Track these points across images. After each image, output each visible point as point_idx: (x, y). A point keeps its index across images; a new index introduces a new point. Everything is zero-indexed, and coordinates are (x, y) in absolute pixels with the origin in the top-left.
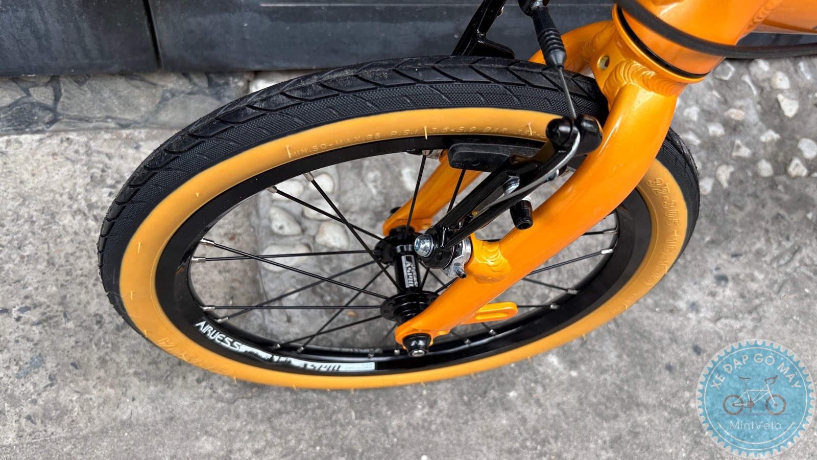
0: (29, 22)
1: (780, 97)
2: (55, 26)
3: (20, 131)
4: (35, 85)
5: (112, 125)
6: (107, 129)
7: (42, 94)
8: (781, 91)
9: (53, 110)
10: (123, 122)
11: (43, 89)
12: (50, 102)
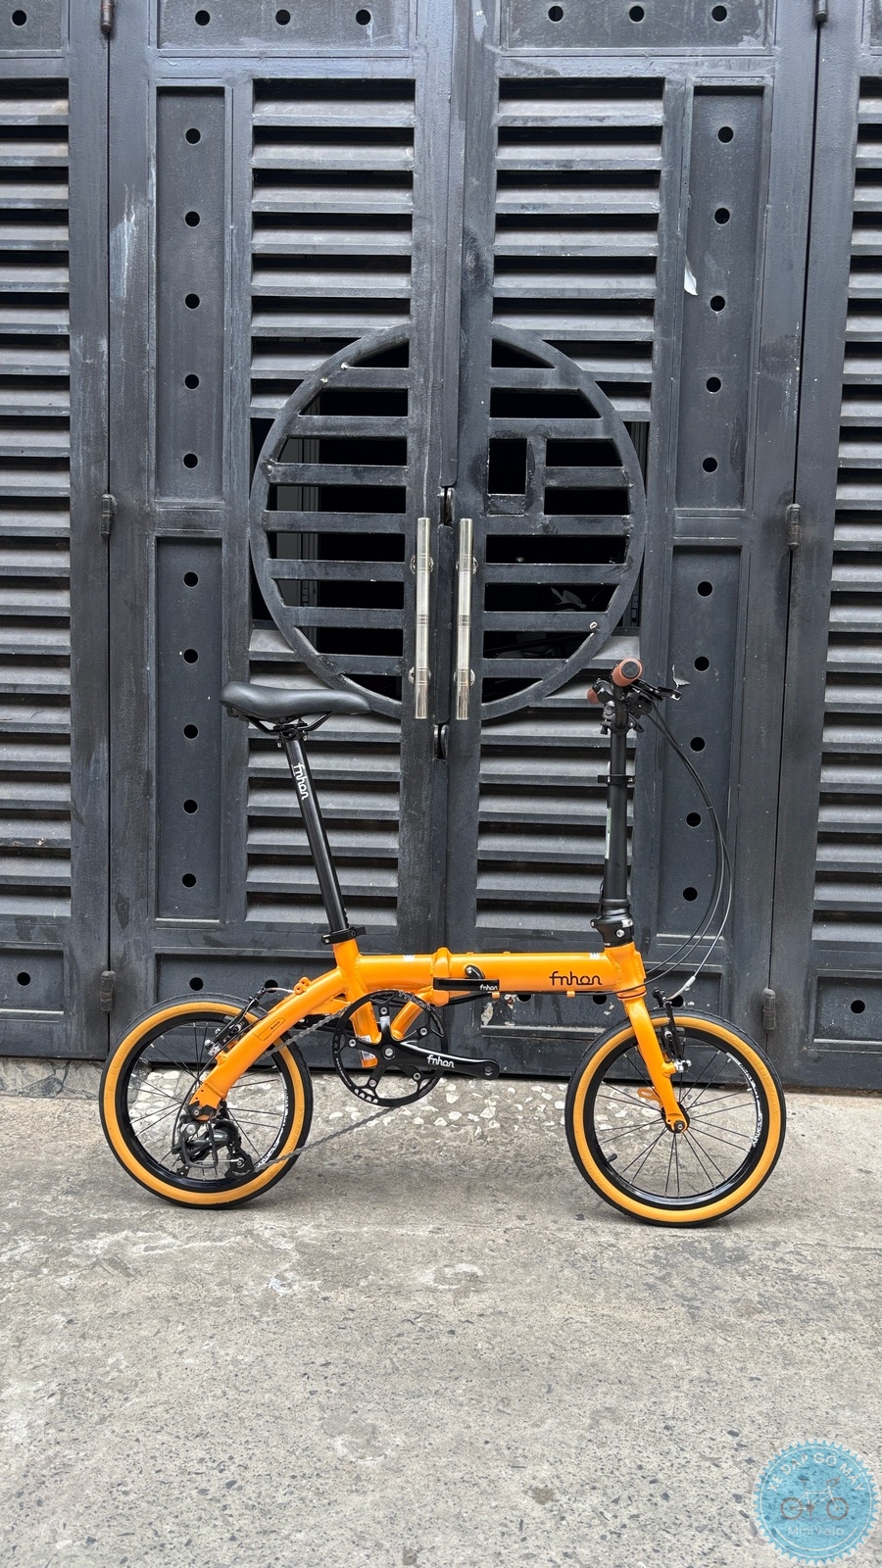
0: (66, 1029)
1: (447, 1094)
2: (74, 1032)
3: (44, 1096)
4: (59, 1068)
5: (84, 1097)
6: (81, 1098)
7: (60, 1074)
8: (449, 1092)
9: (61, 1083)
10: (89, 1095)
11: (61, 1071)
12: (61, 1079)
